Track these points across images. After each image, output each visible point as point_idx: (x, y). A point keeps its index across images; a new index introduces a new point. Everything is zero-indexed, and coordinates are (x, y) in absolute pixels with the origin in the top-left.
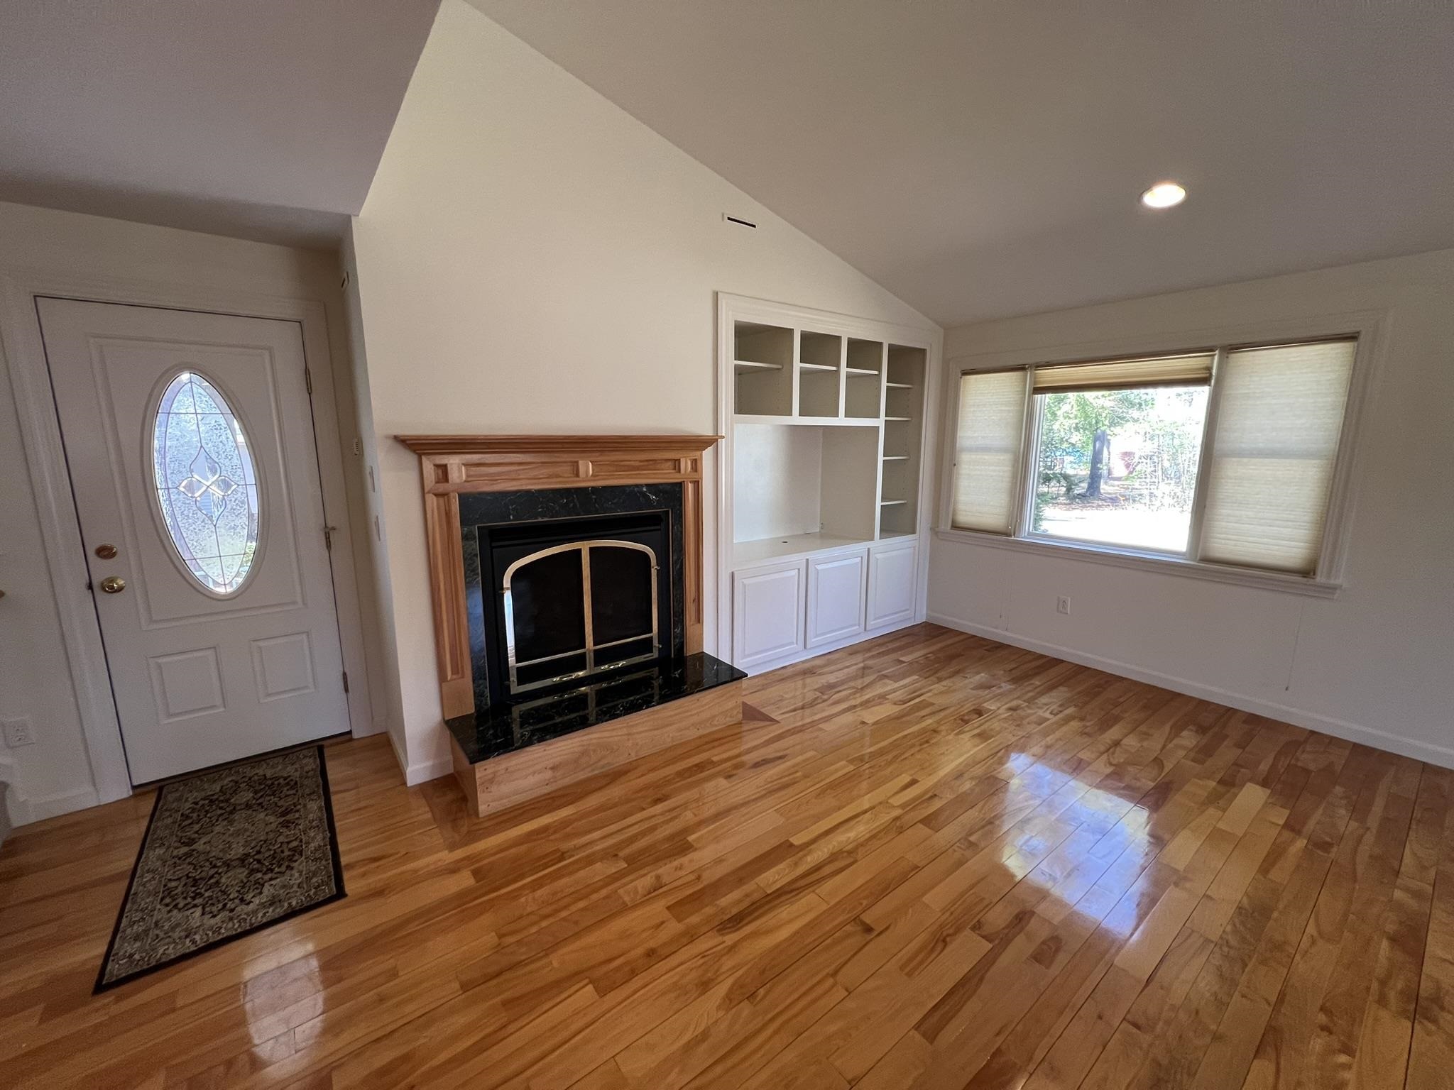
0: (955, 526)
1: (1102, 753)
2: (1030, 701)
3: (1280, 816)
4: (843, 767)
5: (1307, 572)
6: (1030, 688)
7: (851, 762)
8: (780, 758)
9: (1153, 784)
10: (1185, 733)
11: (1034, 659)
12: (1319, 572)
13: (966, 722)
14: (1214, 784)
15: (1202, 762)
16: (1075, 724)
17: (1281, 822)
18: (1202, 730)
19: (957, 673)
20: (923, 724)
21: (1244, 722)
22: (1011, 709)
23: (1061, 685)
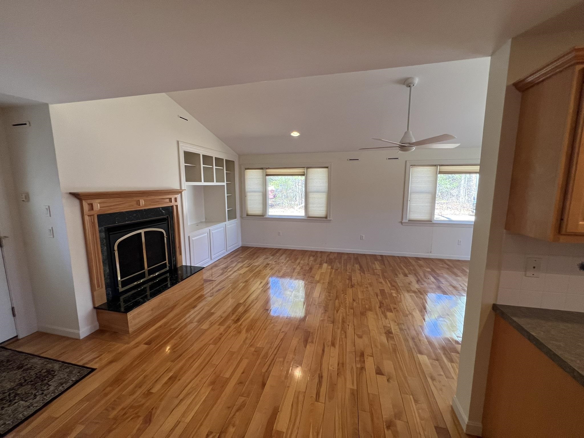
0: (248, 215)
1: (298, 265)
2: (278, 259)
3: (330, 267)
4: (242, 285)
5: (326, 218)
6: (277, 256)
7: (243, 283)
8: (223, 288)
9: (309, 268)
10: (311, 258)
11: (275, 250)
12: (328, 217)
13: (266, 267)
14: (318, 265)
15: (316, 262)
16: (290, 261)
17: (330, 268)
18: (314, 256)
19: (257, 257)
20: (257, 270)
21: (320, 253)
22: (275, 262)
23: (283, 254)
